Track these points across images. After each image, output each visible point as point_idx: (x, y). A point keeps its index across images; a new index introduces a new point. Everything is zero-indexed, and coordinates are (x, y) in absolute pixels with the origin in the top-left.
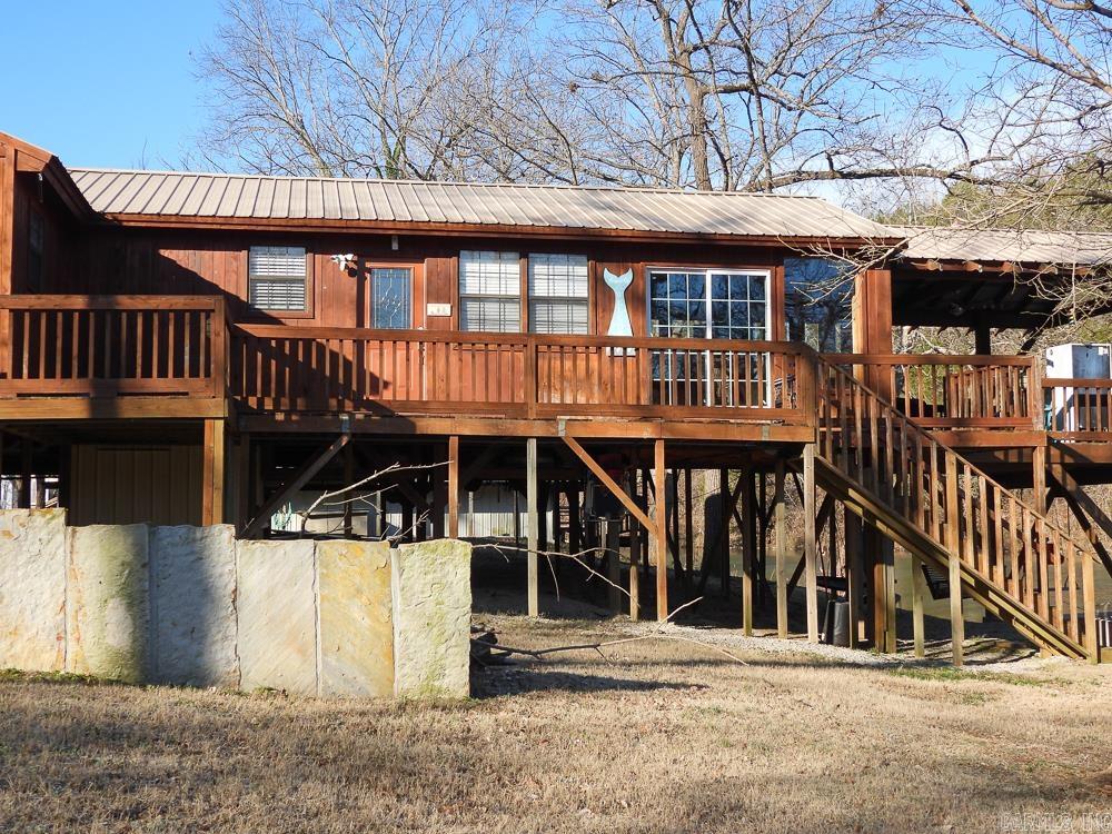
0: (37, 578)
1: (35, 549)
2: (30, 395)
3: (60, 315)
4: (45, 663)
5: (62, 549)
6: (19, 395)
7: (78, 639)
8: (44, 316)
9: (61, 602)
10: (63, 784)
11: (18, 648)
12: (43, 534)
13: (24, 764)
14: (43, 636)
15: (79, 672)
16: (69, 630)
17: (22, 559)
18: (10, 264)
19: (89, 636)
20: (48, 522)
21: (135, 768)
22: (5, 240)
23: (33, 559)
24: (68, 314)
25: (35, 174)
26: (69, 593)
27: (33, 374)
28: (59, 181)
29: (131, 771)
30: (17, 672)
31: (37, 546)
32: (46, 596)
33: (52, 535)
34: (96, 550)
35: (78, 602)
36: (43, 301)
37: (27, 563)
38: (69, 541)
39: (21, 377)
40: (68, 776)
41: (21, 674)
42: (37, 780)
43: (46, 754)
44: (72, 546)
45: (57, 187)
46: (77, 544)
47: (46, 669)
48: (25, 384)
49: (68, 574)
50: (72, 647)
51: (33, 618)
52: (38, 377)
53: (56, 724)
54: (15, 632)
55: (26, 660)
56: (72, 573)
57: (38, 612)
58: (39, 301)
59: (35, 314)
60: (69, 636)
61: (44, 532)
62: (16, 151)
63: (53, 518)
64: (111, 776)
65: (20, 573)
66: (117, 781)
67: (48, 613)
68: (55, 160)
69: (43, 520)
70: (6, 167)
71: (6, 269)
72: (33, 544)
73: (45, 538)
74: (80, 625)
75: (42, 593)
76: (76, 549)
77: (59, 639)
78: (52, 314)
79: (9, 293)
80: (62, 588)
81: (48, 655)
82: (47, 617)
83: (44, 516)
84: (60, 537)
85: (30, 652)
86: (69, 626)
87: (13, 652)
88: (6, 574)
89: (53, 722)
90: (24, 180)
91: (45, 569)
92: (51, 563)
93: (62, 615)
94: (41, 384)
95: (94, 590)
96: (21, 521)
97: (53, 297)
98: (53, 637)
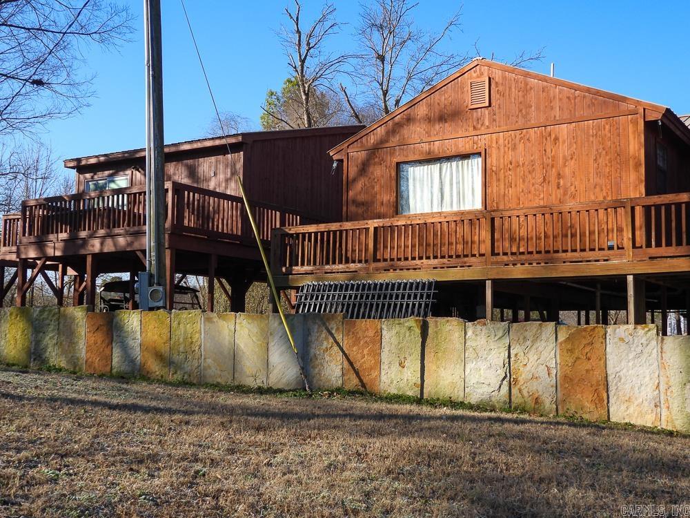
0: (641, 367)
1: (639, 350)
2: (657, 258)
3: (673, 207)
4: (648, 421)
5: (655, 350)
6: (650, 258)
7: (668, 408)
8: (663, 208)
9: (656, 383)
10: (630, 492)
11: (631, 410)
12: (643, 340)
13: (610, 476)
14: (646, 404)
15: (670, 428)
16: (662, 402)
17: (631, 356)
18: (644, 179)
19: (675, 406)
20: (646, 333)
21: (681, 489)
22: (640, 164)
23: (639, 356)
24: (678, 205)
25: (656, 121)
26: (661, 378)
27: (658, 245)
28: (673, 123)
29: (677, 491)
30: (631, 425)
31: (640, 348)
32: (647, 379)
33: (649, 341)
34: (677, 351)
35: (667, 384)
36: (662, 199)
37: (635, 358)
38: (659, 346)
39: (651, 247)
40: (634, 488)
41: (633, 426)
42: (614, 487)
43: (625, 473)
44: (662, 348)
45: (672, 127)
46: (665, 347)
47: (649, 425)
48: (654, 251)
49: (660, 366)
50: (665, 413)
51: (640, 393)
52: (661, 246)
53: (639, 456)
54: (629, 400)
55: (637, 418)
56: (662, 366)
57: (643, 388)
58: (659, 199)
59: (658, 207)
60: (662, 406)
61: (644, 339)
62: (644, 109)
63: (649, 330)
64: (663, 491)
65: (630, 364)
66: (666, 495)
67: (648, 390)
68: (668, 110)
69: (643, 332)
70: (639, 120)
71: (641, 181)
72: (637, 346)
73: (645, 343)
74: (669, 398)
75: (644, 377)
76: (664, 350)
77: (656, 406)
78: (668, 206)
79: (644, 196)
80: (657, 374)
81: (650, 416)
82: (648, 392)
83: (643, 329)
84: (654, 343)
85: (638, 414)
86: (662, 398)
87: (628, 413)
88: (622, 364)
89: (637, 455)
90: (650, 126)
91: (645, 362)
92: (648, 358)
93: (658, 390)
94: (664, 250)
95: (677, 376)
96: (630, 332)
97: (668, 196)
98: (652, 405)
